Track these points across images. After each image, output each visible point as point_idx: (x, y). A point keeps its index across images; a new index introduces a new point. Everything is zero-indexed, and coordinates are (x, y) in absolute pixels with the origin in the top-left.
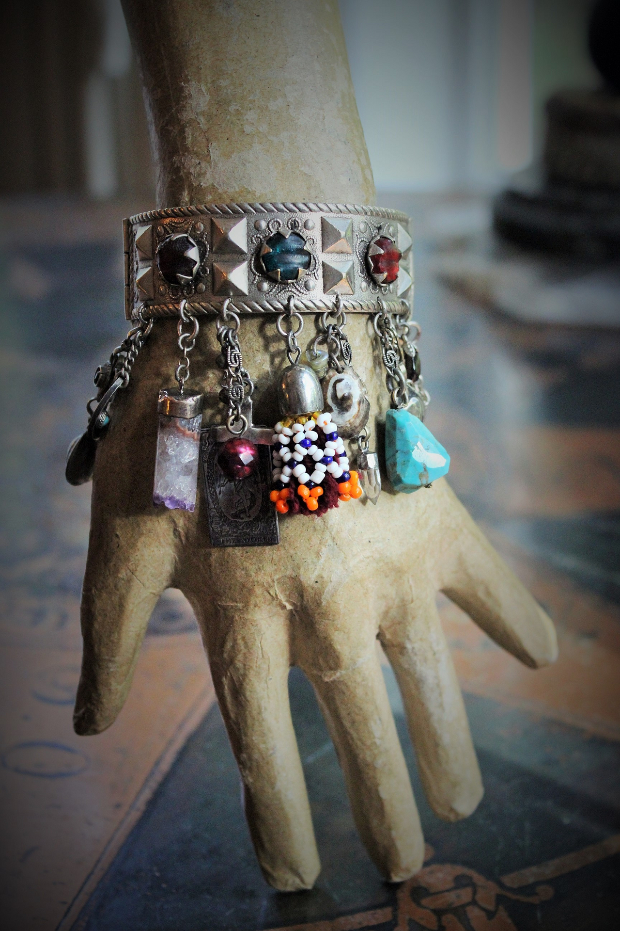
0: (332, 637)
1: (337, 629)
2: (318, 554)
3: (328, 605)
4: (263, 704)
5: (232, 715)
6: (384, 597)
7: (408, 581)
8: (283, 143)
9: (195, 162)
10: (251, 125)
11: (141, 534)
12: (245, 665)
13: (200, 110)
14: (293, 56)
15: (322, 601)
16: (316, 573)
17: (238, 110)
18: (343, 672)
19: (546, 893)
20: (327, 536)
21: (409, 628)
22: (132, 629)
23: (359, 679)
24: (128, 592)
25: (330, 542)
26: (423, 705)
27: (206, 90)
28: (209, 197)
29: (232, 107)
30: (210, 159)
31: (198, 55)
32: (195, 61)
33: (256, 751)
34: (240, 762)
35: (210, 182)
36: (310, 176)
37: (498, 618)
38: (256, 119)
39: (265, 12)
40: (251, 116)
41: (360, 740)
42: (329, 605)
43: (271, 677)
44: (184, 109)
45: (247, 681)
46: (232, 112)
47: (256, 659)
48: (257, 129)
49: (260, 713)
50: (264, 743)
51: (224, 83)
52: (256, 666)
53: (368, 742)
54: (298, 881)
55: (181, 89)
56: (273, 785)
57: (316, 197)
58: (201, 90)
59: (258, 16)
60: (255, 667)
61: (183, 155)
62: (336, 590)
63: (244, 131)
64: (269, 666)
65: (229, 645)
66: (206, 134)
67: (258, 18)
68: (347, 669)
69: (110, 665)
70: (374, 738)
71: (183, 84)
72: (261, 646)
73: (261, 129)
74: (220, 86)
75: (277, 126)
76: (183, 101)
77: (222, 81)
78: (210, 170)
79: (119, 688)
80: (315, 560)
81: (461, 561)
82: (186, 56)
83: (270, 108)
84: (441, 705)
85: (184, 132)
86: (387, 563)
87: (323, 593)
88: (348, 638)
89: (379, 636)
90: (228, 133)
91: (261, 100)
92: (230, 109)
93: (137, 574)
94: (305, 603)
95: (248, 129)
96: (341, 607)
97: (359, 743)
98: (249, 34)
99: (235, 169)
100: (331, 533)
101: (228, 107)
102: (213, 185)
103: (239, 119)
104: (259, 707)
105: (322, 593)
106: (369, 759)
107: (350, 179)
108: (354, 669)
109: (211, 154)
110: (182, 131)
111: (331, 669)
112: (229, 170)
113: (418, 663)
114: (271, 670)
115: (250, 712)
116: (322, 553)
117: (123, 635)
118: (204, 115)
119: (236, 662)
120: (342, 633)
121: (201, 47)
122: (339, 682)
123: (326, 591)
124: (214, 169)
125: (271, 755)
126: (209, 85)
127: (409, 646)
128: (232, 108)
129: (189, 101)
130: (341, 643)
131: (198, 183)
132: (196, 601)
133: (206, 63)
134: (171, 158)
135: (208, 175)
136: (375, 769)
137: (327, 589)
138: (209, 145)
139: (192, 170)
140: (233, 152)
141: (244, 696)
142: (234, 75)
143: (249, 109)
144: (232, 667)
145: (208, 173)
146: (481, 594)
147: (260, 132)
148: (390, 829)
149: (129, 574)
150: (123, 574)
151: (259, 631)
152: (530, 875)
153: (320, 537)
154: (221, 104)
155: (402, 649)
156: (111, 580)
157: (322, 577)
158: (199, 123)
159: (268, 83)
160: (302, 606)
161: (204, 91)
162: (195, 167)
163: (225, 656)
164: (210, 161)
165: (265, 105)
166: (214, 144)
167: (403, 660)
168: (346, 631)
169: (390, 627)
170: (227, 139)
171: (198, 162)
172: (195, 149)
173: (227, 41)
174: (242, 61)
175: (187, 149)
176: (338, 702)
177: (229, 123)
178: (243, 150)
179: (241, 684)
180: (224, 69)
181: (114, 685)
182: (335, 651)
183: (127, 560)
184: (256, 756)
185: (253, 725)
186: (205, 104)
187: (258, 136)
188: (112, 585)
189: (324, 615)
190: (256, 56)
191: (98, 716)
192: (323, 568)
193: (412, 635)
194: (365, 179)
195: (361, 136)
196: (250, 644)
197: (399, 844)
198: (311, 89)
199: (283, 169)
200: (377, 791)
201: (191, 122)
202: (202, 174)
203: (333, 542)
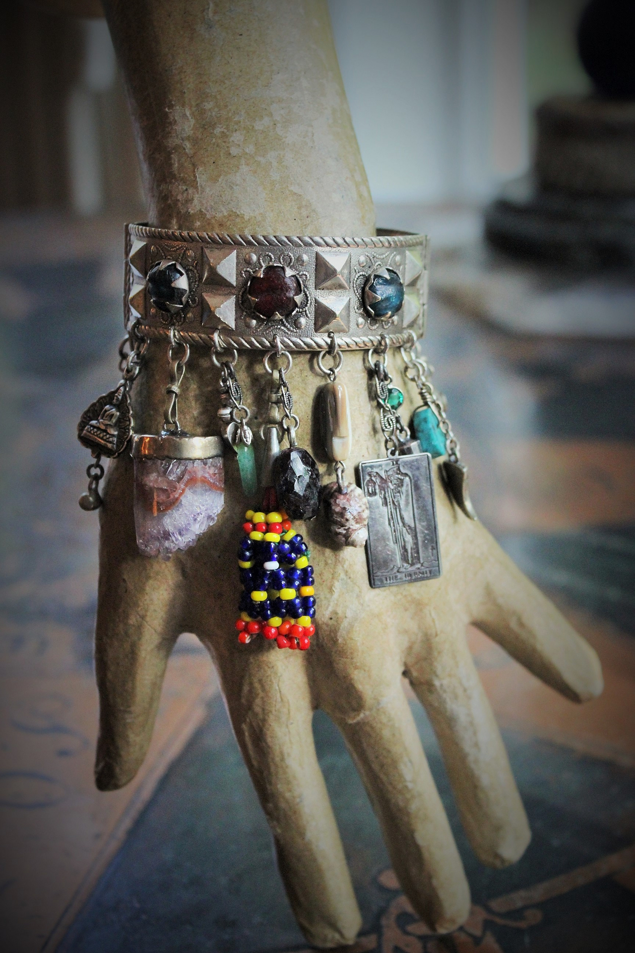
0: (352, 676)
1: (356, 668)
2: (331, 590)
3: (344, 643)
4: (286, 750)
5: (255, 763)
6: (406, 632)
7: (430, 614)
8: (271, 163)
9: (182, 188)
10: (237, 146)
11: (148, 578)
12: (263, 710)
13: (185, 135)
14: (279, 73)
15: (338, 638)
16: (330, 609)
17: (223, 132)
18: (367, 713)
19: (534, 917)
20: (339, 569)
21: (435, 664)
22: (147, 677)
23: (385, 720)
24: (139, 639)
25: (342, 576)
26: (457, 744)
27: (190, 115)
28: (198, 224)
29: (217, 129)
30: (197, 184)
31: (181, 79)
32: (179, 85)
33: (281, 800)
34: (268, 813)
35: (198, 208)
36: (300, 195)
37: (534, 650)
38: (242, 140)
39: (248, 30)
40: (237, 137)
41: (391, 784)
42: (346, 642)
43: (291, 721)
44: (170, 135)
45: (267, 726)
46: (217, 134)
47: (274, 703)
48: (244, 151)
49: (283, 760)
50: (290, 791)
51: (208, 106)
52: (276, 711)
53: (400, 786)
54: (337, 936)
55: (166, 115)
56: (302, 835)
57: (308, 217)
58: (185, 114)
59: (241, 35)
60: (274, 711)
61: (171, 183)
62: (351, 626)
63: (230, 154)
64: (289, 710)
65: (246, 689)
66: (192, 159)
67: (241, 37)
68: (371, 709)
69: (127, 716)
70: (405, 781)
71: (167, 110)
72: (279, 689)
73: (247, 151)
74: (205, 110)
75: (265, 146)
76: (168, 127)
77: (206, 104)
78: (197, 196)
79: (138, 739)
80: (328, 596)
81: (489, 592)
82: (170, 81)
83: (256, 128)
84: (476, 745)
85: (170, 159)
86: (405, 596)
87: (339, 630)
88: (369, 677)
89: (405, 673)
90: (214, 157)
91: (247, 120)
92: (215, 132)
93: (148, 619)
94: (321, 641)
95: (234, 151)
96: (358, 644)
97: (390, 788)
98: (232, 54)
99: (222, 193)
100: (343, 567)
101: (213, 130)
102: (201, 211)
103: (225, 142)
104: (282, 753)
105: (337, 629)
106: (401, 804)
107: (343, 196)
108: (378, 710)
109: (198, 179)
110: (168, 158)
111: (354, 710)
112: (216, 194)
113: (448, 700)
114: (292, 713)
115: (273, 759)
116: (335, 587)
117: (138, 684)
118: (189, 140)
119: (254, 706)
120: (363, 672)
121: (184, 71)
122: (364, 723)
123: (341, 628)
124: (201, 194)
125: (298, 804)
126: (194, 109)
127: (437, 683)
128: (218, 131)
129: (174, 127)
130: (362, 682)
131: (185, 209)
132: (210, 645)
133: (189, 86)
134: (159, 186)
135: (196, 202)
136: (408, 814)
137: (342, 626)
138: (196, 170)
139: (179, 197)
140: (219, 176)
141: (266, 743)
142: (218, 97)
143: (234, 130)
144: (250, 713)
145: (195, 199)
146: (513, 625)
147: (247, 154)
148: (430, 877)
149: (139, 619)
150: (133, 620)
151: (276, 673)
152: (518, 899)
153: (332, 571)
154: (206, 127)
155: (430, 686)
156: (121, 626)
157: (336, 613)
158: (184, 149)
159: (253, 103)
160: (317, 645)
161: (189, 116)
162: (182, 194)
163: (243, 701)
164: (198, 187)
165: (251, 126)
166: (201, 169)
167: (431, 698)
168: (367, 669)
169: (416, 663)
170: (214, 163)
171: (184, 188)
172: (182, 175)
173: (210, 62)
174: (226, 81)
175: (174, 176)
176: (365, 745)
177: (215, 146)
178: (230, 173)
179: (261, 731)
180: (208, 91)
181: (132, 737)
182: (357, 691)
183: (136, 605)
184: (283, 805)
185: (277, 772)
186: (191, 129)
187: (245, 158)
188: (122, 632)
189: (342, 653)
190: (240, 76)
191: (117, 770)
192: (337, 604)
193: (439, 671)
194: (361, 196)
195: (357, 152)
196: (267, 687)
197: (443, 894)
198: (299, 107)
199: (272, 190)
200: (413, 838)
201: (177, 148)
202: (190, 200)
203: (347, 575)
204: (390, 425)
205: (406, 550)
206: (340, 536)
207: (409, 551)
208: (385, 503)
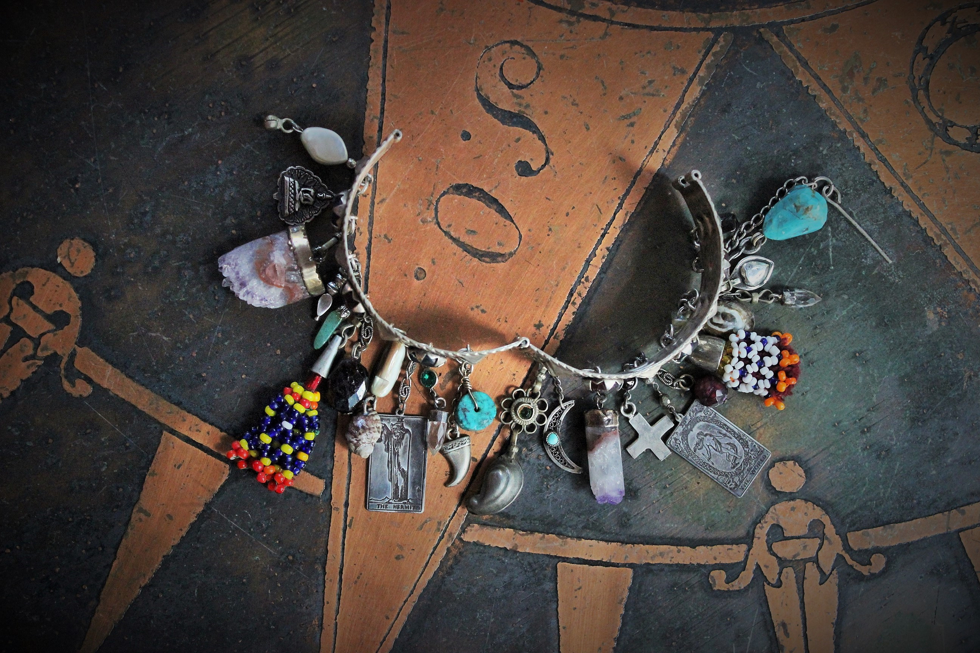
204: (405, 393)
205: (397, 487)
206: (351, 444)
207: (400, 489)
208: (387, 450)
